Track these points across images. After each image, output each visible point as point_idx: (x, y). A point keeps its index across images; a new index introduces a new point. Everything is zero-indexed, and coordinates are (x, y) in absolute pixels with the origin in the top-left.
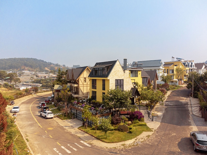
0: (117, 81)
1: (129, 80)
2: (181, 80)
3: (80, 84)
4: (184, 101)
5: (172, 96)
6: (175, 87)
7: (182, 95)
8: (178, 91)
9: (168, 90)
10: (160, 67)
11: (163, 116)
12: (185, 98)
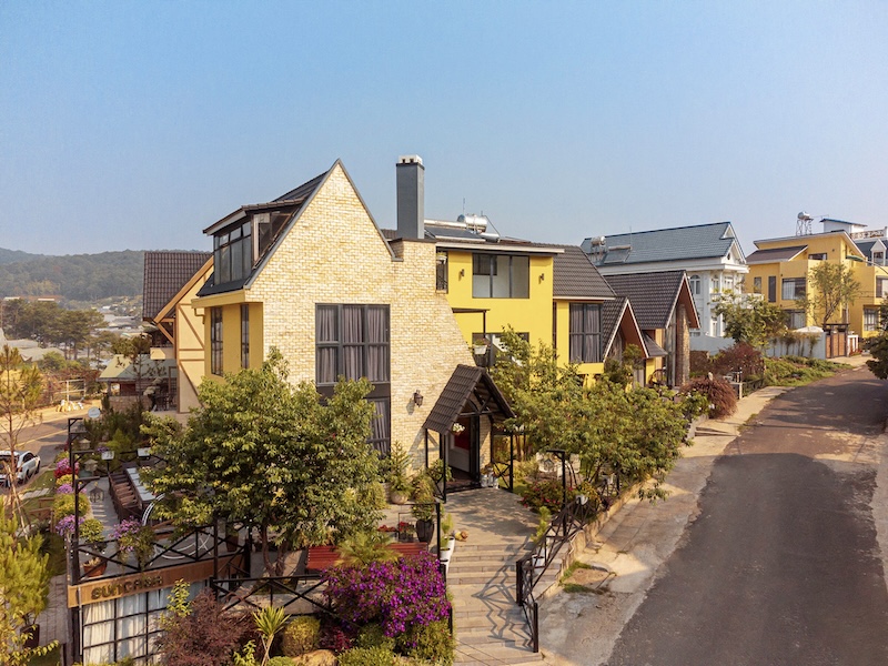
0: (331, 314)
1: (436, 314)
2: (840, 330)
3: (181, 345)
4: (844, 457)
5: (770, 422)
6: (804, 369)
7: (839, 417)
8: (818, 393)
9: (754, 385)
10: (724, 260)
11: (649, 593)
12: (858, 439)
